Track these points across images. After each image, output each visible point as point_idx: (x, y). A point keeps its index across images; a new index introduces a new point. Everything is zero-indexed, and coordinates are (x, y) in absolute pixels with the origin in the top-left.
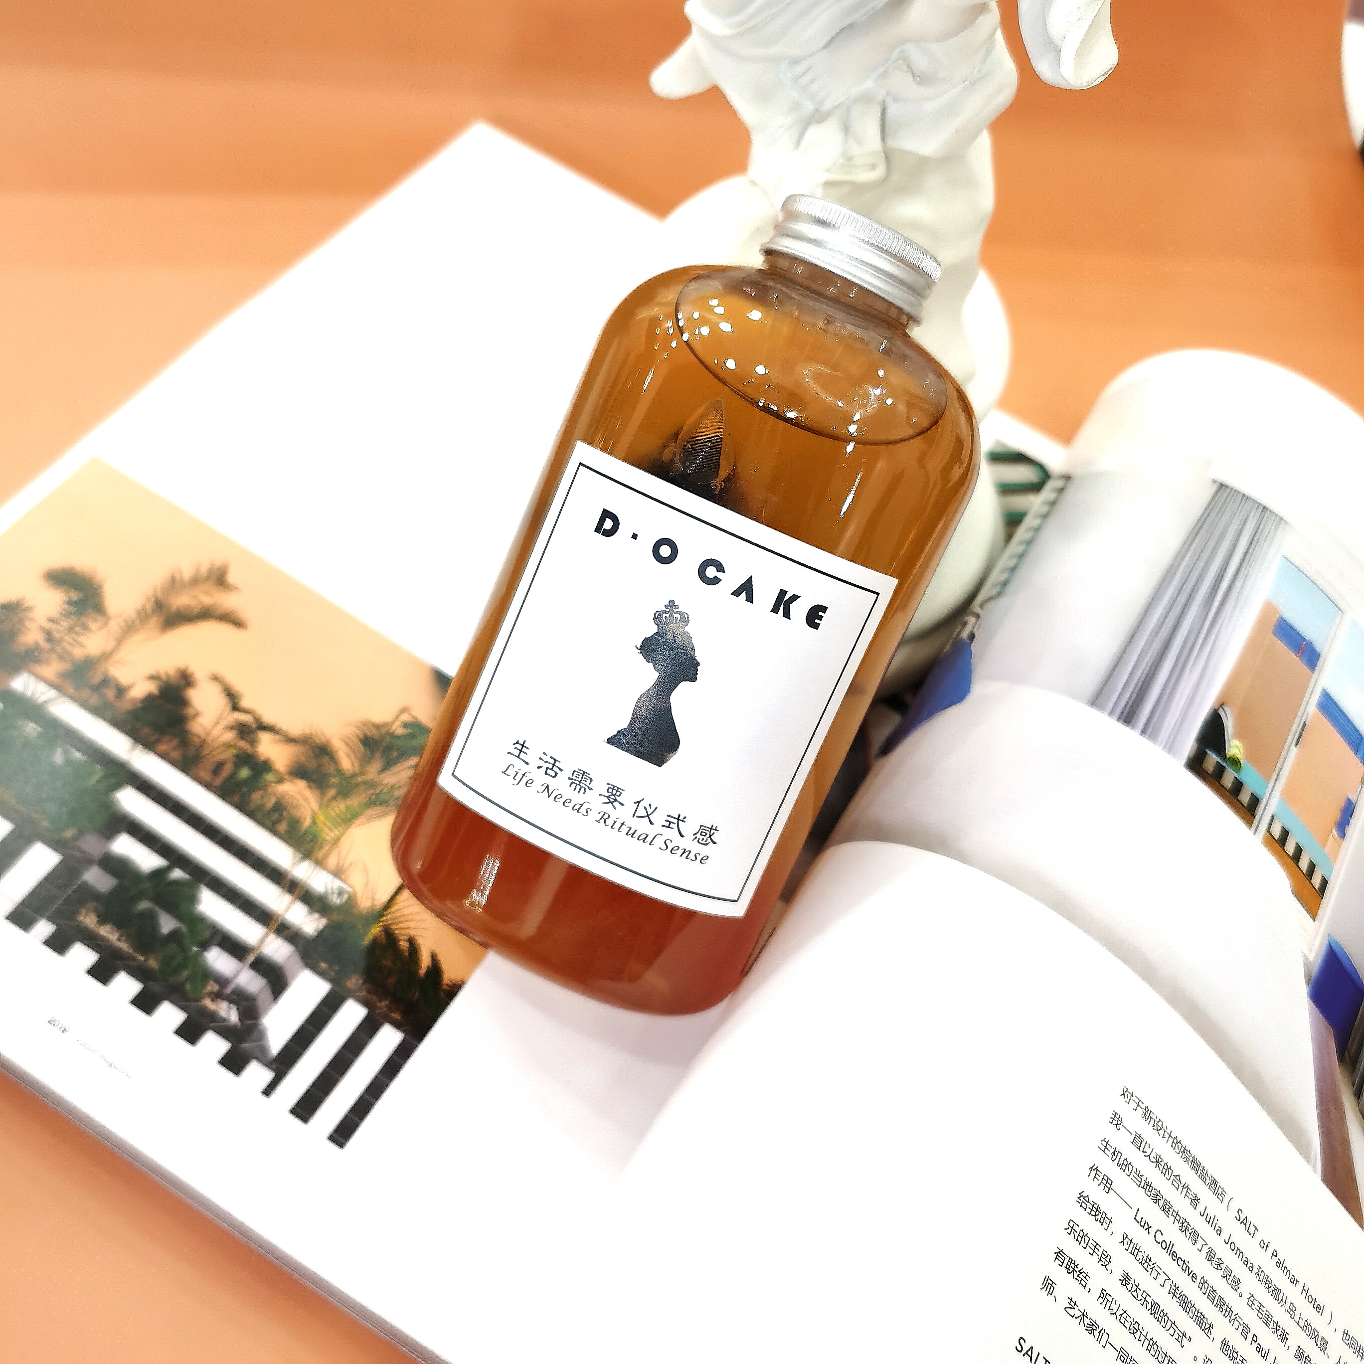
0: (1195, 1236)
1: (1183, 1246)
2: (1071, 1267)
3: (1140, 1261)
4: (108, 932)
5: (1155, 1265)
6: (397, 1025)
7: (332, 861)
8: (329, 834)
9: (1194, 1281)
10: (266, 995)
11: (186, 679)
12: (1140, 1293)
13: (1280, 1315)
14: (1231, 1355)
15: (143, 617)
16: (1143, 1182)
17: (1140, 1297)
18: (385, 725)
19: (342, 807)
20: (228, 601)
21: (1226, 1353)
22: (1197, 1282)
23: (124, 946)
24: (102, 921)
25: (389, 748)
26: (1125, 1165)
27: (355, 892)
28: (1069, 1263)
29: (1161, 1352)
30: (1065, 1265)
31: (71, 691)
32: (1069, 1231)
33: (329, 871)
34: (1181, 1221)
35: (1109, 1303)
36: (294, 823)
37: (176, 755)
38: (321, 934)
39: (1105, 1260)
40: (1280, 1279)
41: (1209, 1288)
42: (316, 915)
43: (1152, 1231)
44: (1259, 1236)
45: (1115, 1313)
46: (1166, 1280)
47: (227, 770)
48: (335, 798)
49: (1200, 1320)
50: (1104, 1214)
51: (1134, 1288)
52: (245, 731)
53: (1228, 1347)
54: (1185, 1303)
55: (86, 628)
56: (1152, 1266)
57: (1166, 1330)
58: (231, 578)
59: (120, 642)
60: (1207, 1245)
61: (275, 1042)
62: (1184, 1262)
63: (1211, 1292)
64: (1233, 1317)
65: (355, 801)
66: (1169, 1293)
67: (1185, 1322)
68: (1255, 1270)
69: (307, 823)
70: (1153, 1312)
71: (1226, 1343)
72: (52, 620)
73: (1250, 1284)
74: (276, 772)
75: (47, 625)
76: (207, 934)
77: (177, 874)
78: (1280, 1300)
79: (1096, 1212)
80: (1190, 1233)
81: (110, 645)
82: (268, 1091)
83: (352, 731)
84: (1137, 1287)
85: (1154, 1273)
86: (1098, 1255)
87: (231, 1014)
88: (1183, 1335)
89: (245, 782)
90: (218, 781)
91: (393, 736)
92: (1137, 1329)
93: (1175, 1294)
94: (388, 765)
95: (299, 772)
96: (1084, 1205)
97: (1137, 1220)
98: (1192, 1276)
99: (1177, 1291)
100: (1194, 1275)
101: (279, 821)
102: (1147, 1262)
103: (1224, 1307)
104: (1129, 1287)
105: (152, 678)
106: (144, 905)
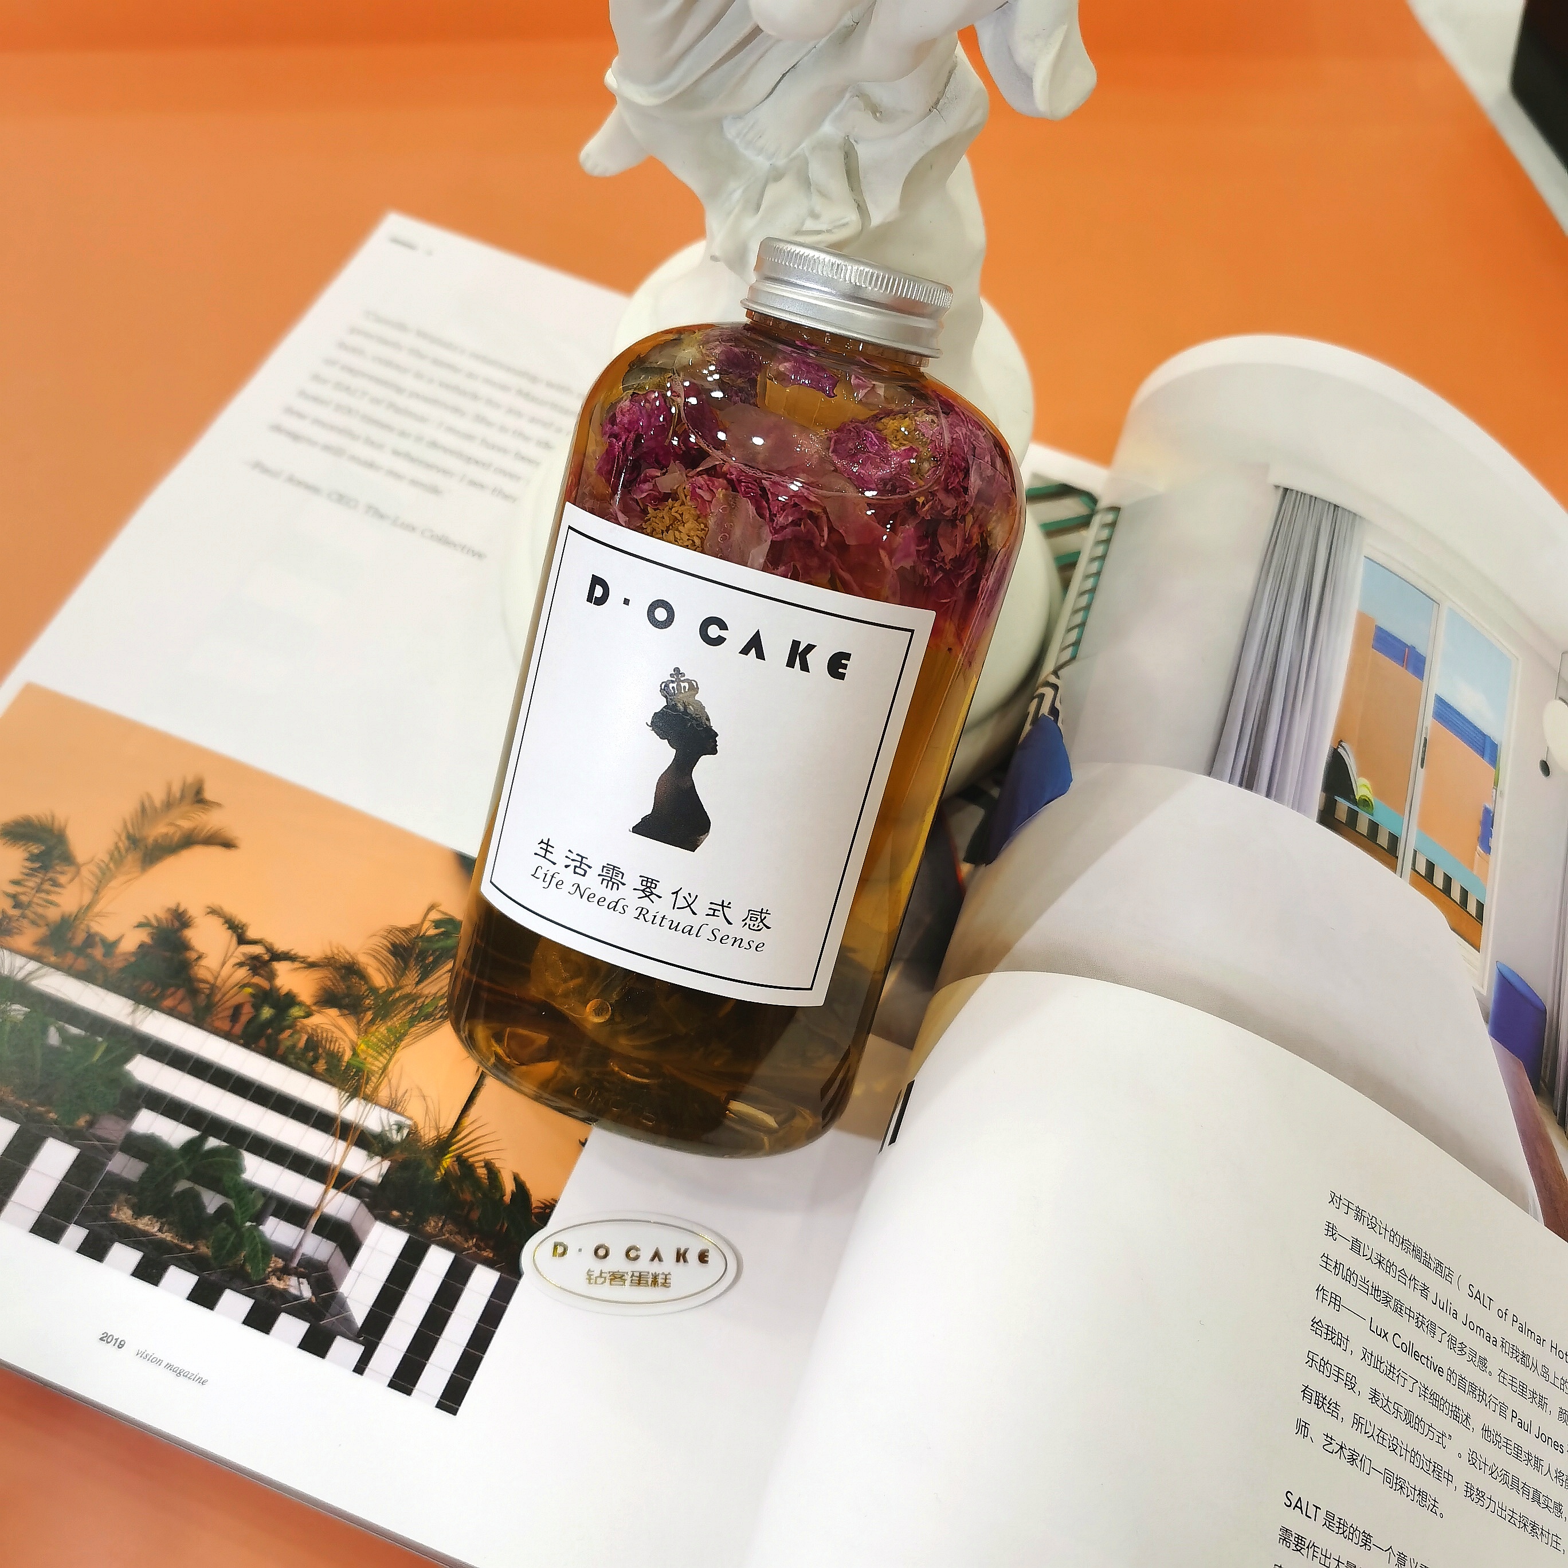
0: (1432, 1328)
1: (1423, 1342)
2: (1320, 1401)
3: (1385, 1372)
4: (147, 1224)
5: (1400, 1372)
6: (490, 1264)
7: (384, 1094)
8: (375, 1064)
9: (1442, 1376)
10: (339, 1259)
11: (181, 920)
12: (1391, 1406)
13: (1534, 1382)
14: (1494, 1440)
15: (117, 858)
16: (1370, 1288)
17: (1393, 1410)
18: (414, 927)
19: (383, 1029)
20: (213, 821)
21: (1489, 1439)
22: (1445, 1375)
23: (168, 1236)
24: (138, 1213)
25: (422, 955)
26: (1349, 1276)
27: (416, 1125)
28: (1317, 1398)
29: (1425, 1460)
30: (1313, 1401)
31: (53, 959)
32: (1310, 1363)
33: (382, 1106)
34: (1415, 1317)
35: (1364, 1427)
36: (334, 1058)
37: (185, 1007)
38: (386, 1177)
39: (1351, 1384)
40: (1526, 1344)
41: (1458, 1377)
42: (378, 1159)
43: (1390, 1336)
44: (1495, 1306)
45: (1372, 1435)
46: (1413, 1384)
47: (247, 1012)
48: (372, 1022)
49: (1455, 1413)
50: (1340, 1335)
51: (1385, 1402)
52: (260, 965)
53: (1489, 1432)
54: (1437, 1400)
55: (56, 884)
56: (1397, 1374)
57: (1426, 1436)
58: (209, 795)
59: (97, 892)
60: (1446, 1333)
61: (359, 1312)
62: (1427, 1358)
63: (1460, 1381)
64: (1488, 1399)
65: (396, 1021)
66: (1420, 1396)
67: (1441, 1420)
68: (1499, 1343)
69: (347, 1056)
70: (1408, 1421)
71: (1487, 1429)
72: (16, 883)
73: (1498, 1359)
74: (300, 1004)
75: (12, 889)
76: (260, 1204)
77: (212, 1142)
78: (1530, 1366)
79: (1331, 1335)
80: (1427, 1327)
81: (87, 898)
82: (360, 1368)
83: (379, 942)
84: (1388, 1401)
85: (1401, 1380)
86: (1343, 1380)
87: (303, 1289)
88: (1443, 1435)
89: (269, 1022)
90: (238, 1029)
91: (424, 938)
92: (1397, 1444)
93: (1426, 1395)
94: (425, 975)
95: (328, 999)
96: (1319, 1332)
97: (1373, 1331)
98: (1439, 1370)
99: (1426, 1391)
100: (1440, 1369)
101: (316, 1060)
102: (1391, 1371)
103: (1477, 1393)
104: (1380, 1403)
105: (140, 925)
106: (183, 1185)
